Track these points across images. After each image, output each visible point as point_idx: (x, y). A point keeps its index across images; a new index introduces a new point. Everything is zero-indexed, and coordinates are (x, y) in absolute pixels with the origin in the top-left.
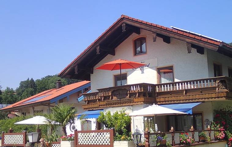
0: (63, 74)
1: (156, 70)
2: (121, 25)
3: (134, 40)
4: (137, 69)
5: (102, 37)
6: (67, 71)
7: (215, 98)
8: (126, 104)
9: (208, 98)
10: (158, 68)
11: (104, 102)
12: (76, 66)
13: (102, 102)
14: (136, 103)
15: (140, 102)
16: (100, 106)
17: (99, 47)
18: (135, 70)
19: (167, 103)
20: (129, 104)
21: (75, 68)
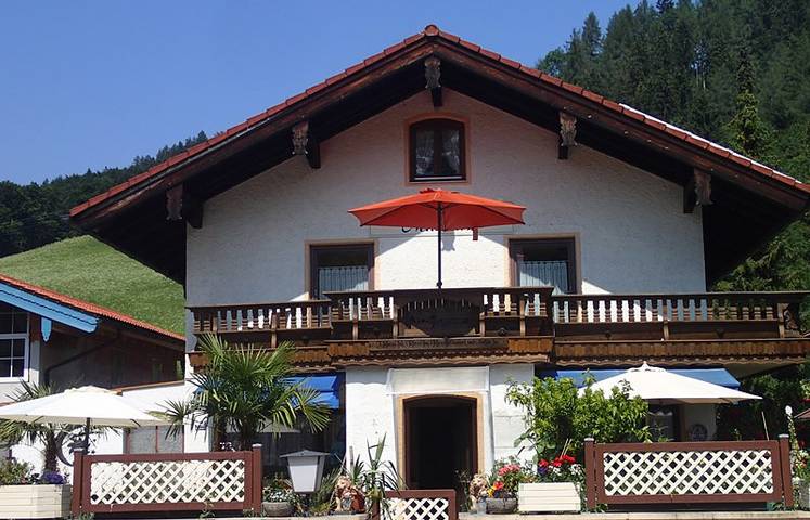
0: (98, 212)
1: (504, 245)
2: (422, 61)
3: (410, 122)
4: (425, 233)
5: (324, 89)
6: (121, 204)
7: (772, 357)
8: (469, 358)
9: (749, 357)
10: (511, 237)
11: (363, 343)
12: (175, 186)
13: (349, 343)
14: (514, 357)
15: (532, 354)
16: (335, 358)
17: (306, 128)
18: (413, 236)
19: (595, 362)
20: (482, 358)
21: (168, 196)
